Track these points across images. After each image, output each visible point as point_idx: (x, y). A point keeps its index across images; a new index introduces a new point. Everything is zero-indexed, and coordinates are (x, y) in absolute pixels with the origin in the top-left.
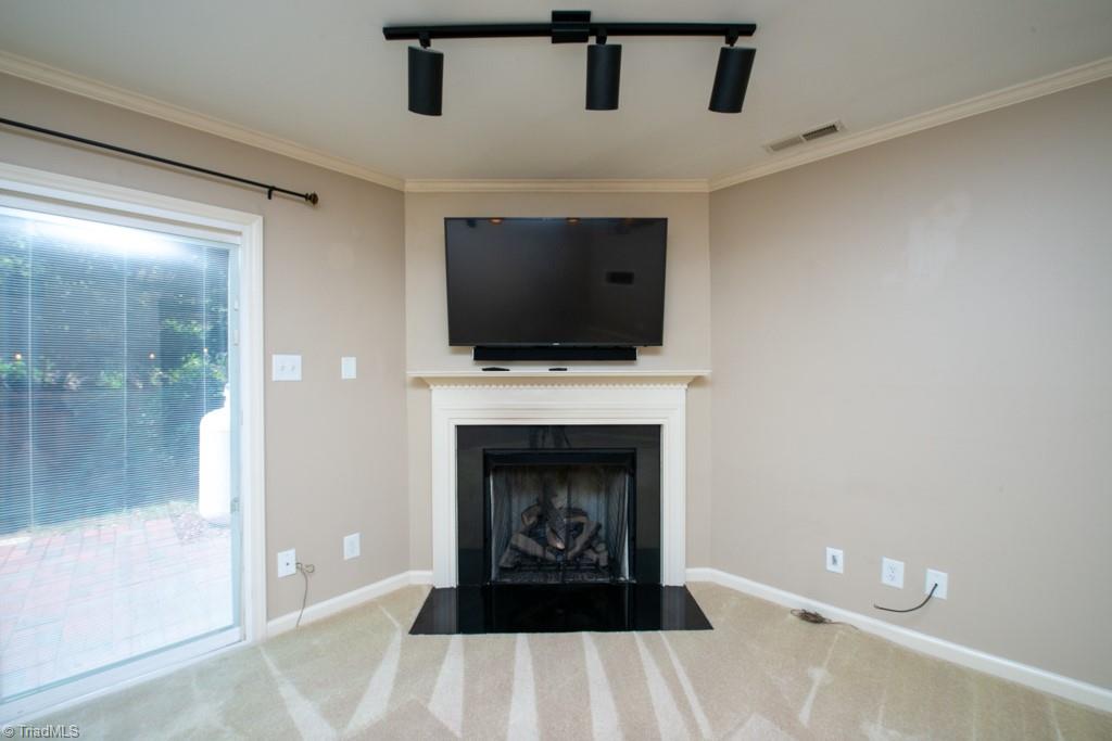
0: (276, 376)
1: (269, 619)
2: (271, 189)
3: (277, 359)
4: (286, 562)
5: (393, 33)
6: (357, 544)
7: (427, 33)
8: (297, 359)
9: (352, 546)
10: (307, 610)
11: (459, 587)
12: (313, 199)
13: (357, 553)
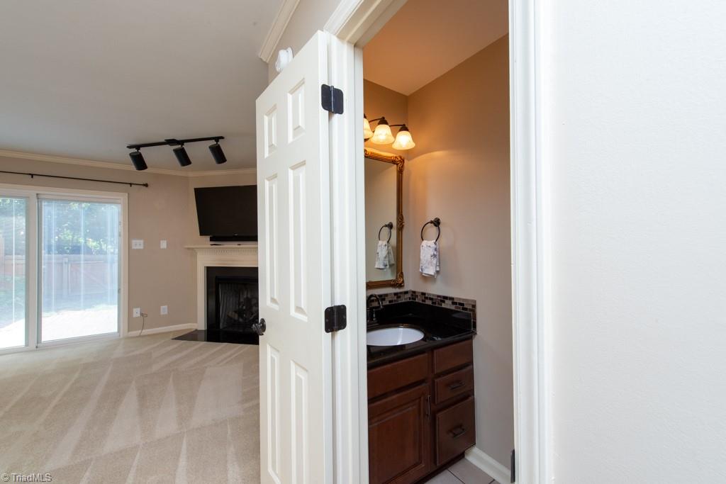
0: (134, 247)
1: (129, 331)
2: (131, 184)
3: (134, 242)
4: (137, 312)
5: (130, 147)
6: (166, 310)
7: (138, 147)
8: (142, 242)
9: (164, 310)
10: (144, 331)
11: (208, 330)
12: (146, 185)
13: (166, 313)
